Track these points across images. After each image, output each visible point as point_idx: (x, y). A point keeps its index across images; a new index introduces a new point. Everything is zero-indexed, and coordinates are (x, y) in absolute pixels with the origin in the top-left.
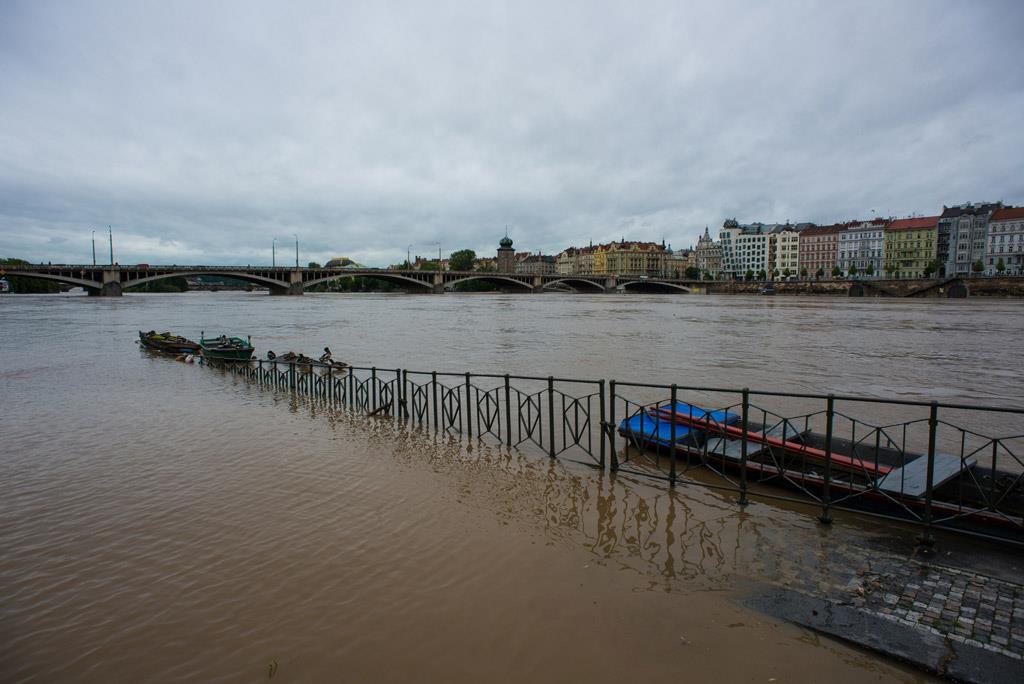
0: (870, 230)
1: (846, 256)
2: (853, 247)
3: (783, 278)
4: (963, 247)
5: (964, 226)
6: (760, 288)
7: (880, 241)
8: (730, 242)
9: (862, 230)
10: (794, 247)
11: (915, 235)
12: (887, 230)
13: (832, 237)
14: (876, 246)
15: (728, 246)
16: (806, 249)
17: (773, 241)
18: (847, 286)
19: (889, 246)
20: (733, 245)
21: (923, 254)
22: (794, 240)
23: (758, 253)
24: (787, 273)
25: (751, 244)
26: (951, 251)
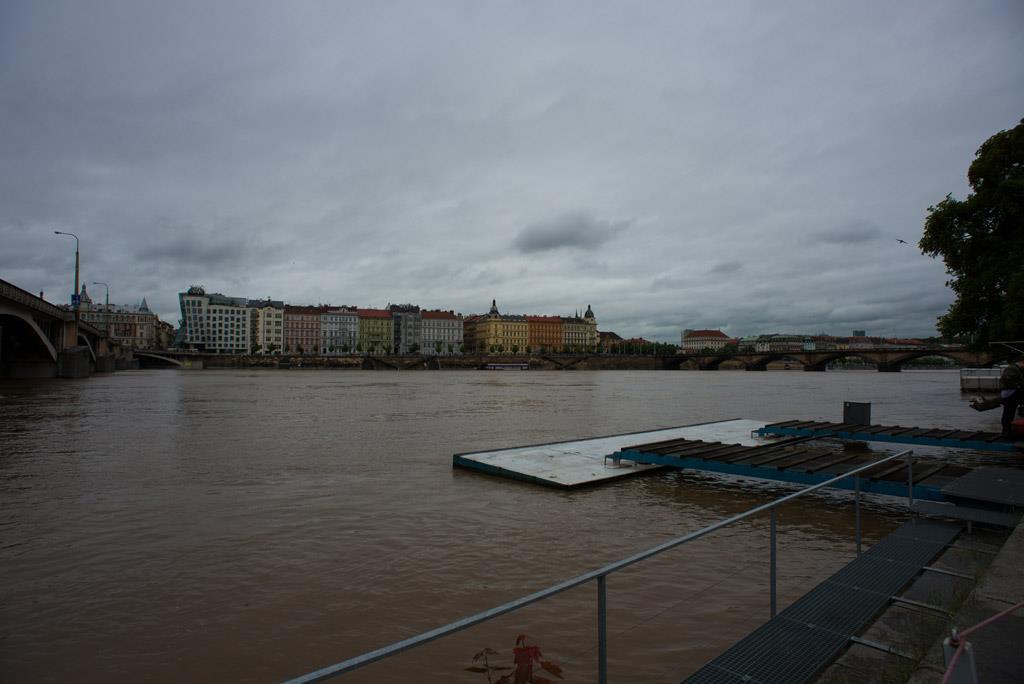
0: (347, 315)
1: (328, 334)
2: (335, 327)
3: (267, 352)
4: (410, 334)
5: (411, 320)
6: (275, 362)
7: (355, 324)
8: (200, 311)
9: (340, 314)
10: (278, 323)
11: (380, 323)
12: (361, 318)
13: (315, 318)
14: (352, 328)
15: (199, 316)
16: (290, 326)
17: (255, 316)
18: (360, 360)
19: (362, 328)
20: (204, 315)
21: (385, 337)
22: (278, 316)
23: (238, 326)
24: (272, 347)
25: (229, 315)
26: (402, 337)
